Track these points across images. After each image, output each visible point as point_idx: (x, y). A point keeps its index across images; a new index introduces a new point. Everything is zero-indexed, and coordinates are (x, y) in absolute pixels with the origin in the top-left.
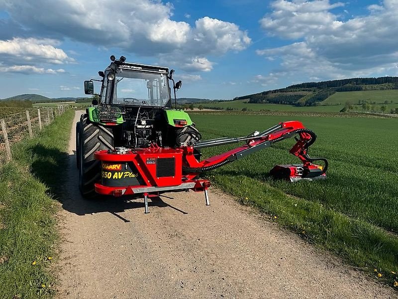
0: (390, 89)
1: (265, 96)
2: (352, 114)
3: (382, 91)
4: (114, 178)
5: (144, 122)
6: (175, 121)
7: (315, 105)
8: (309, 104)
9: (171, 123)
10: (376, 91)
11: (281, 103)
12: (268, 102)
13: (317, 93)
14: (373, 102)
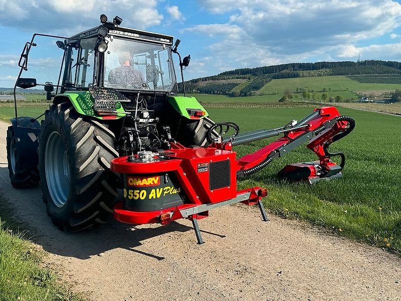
0: (328, 75)
1: (195, 84)
2: (292, 104)
3: (320, 78)
4: (150, 198)
5: (146, 114)
6: (189, 112)
7: (250, 95)
8: (244, 94)
9: (185, 114)
10: (313, 77)
11: (214, 93)
12: (199, 91)
13: (252, 80)
14: (311, 90)
